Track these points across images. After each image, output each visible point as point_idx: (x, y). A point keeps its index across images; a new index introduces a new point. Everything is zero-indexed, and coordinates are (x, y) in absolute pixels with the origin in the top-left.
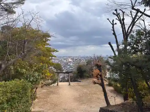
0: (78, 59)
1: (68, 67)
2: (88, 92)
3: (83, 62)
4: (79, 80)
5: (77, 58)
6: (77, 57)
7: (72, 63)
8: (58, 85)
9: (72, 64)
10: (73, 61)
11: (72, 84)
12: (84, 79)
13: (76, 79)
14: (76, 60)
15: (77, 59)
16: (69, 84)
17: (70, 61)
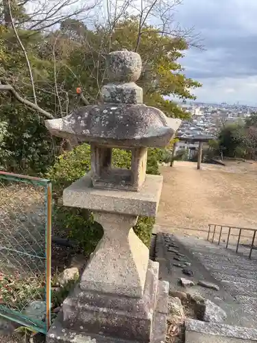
0: (219, 112)
1: (192, 128)
2: (243, 191)
3: (233, 120)
4: (220, 161)
5: (216, 109)
6: (217, 105)
7: (203, 119)
8: (171, 166)
9: (202, 122)
10: (206, 116)
11: (204, 166)
12: (235, 160)
13: (213, 159)
14: (213, 112)
15: (216, 112)
16: (198, 168)
17: (197, 114)
